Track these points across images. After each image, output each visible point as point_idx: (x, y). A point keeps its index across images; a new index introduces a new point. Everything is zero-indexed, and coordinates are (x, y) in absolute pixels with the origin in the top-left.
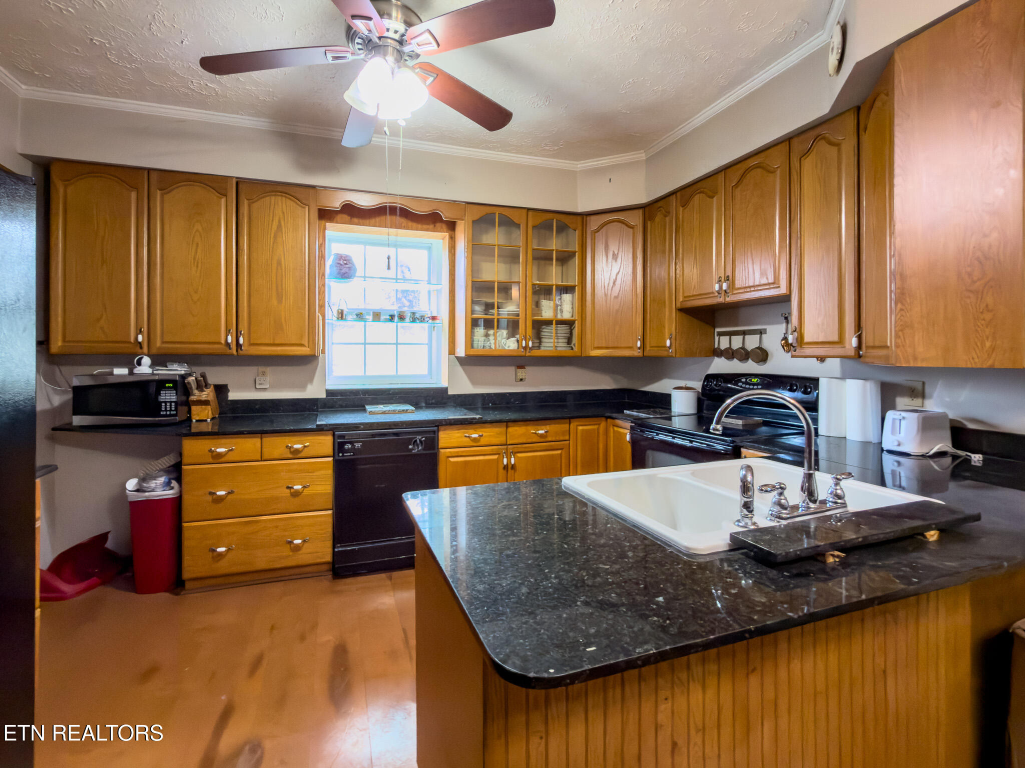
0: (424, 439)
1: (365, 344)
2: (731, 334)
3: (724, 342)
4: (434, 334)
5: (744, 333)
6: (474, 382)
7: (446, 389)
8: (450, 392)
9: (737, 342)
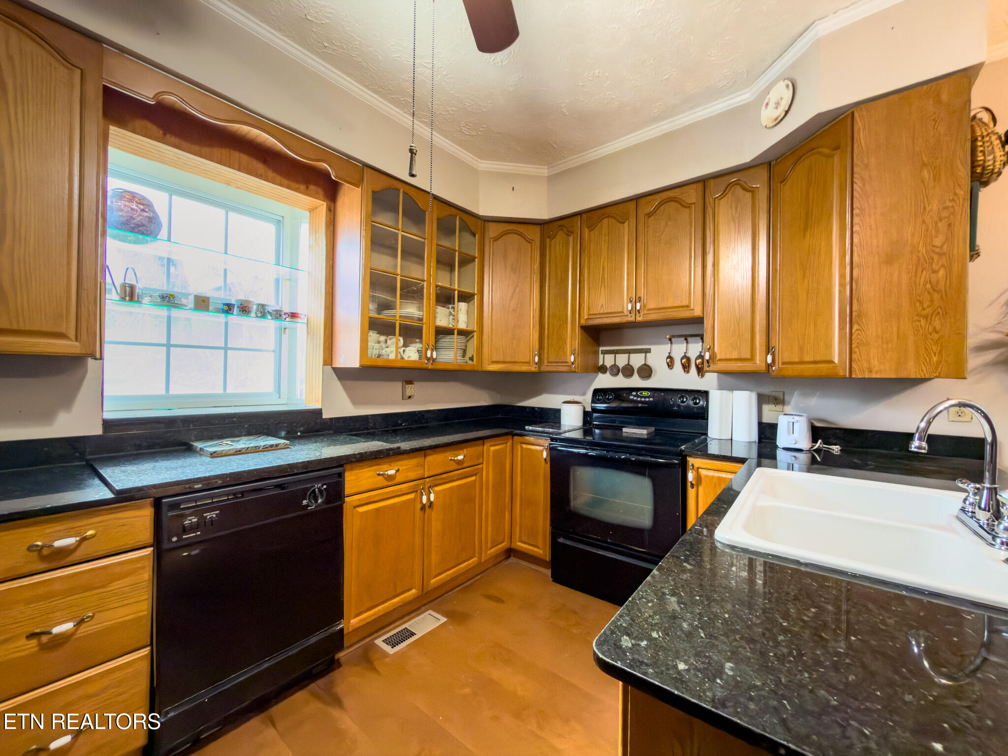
0: (325, 487)
1: (169, 346)
2: (615, 352)
3: (609, 360)
4: (285, 337)
5: (629, 352)
6: (355, 402)
7: (319, 412)
8: (325, 416)
9: (622, 360)
